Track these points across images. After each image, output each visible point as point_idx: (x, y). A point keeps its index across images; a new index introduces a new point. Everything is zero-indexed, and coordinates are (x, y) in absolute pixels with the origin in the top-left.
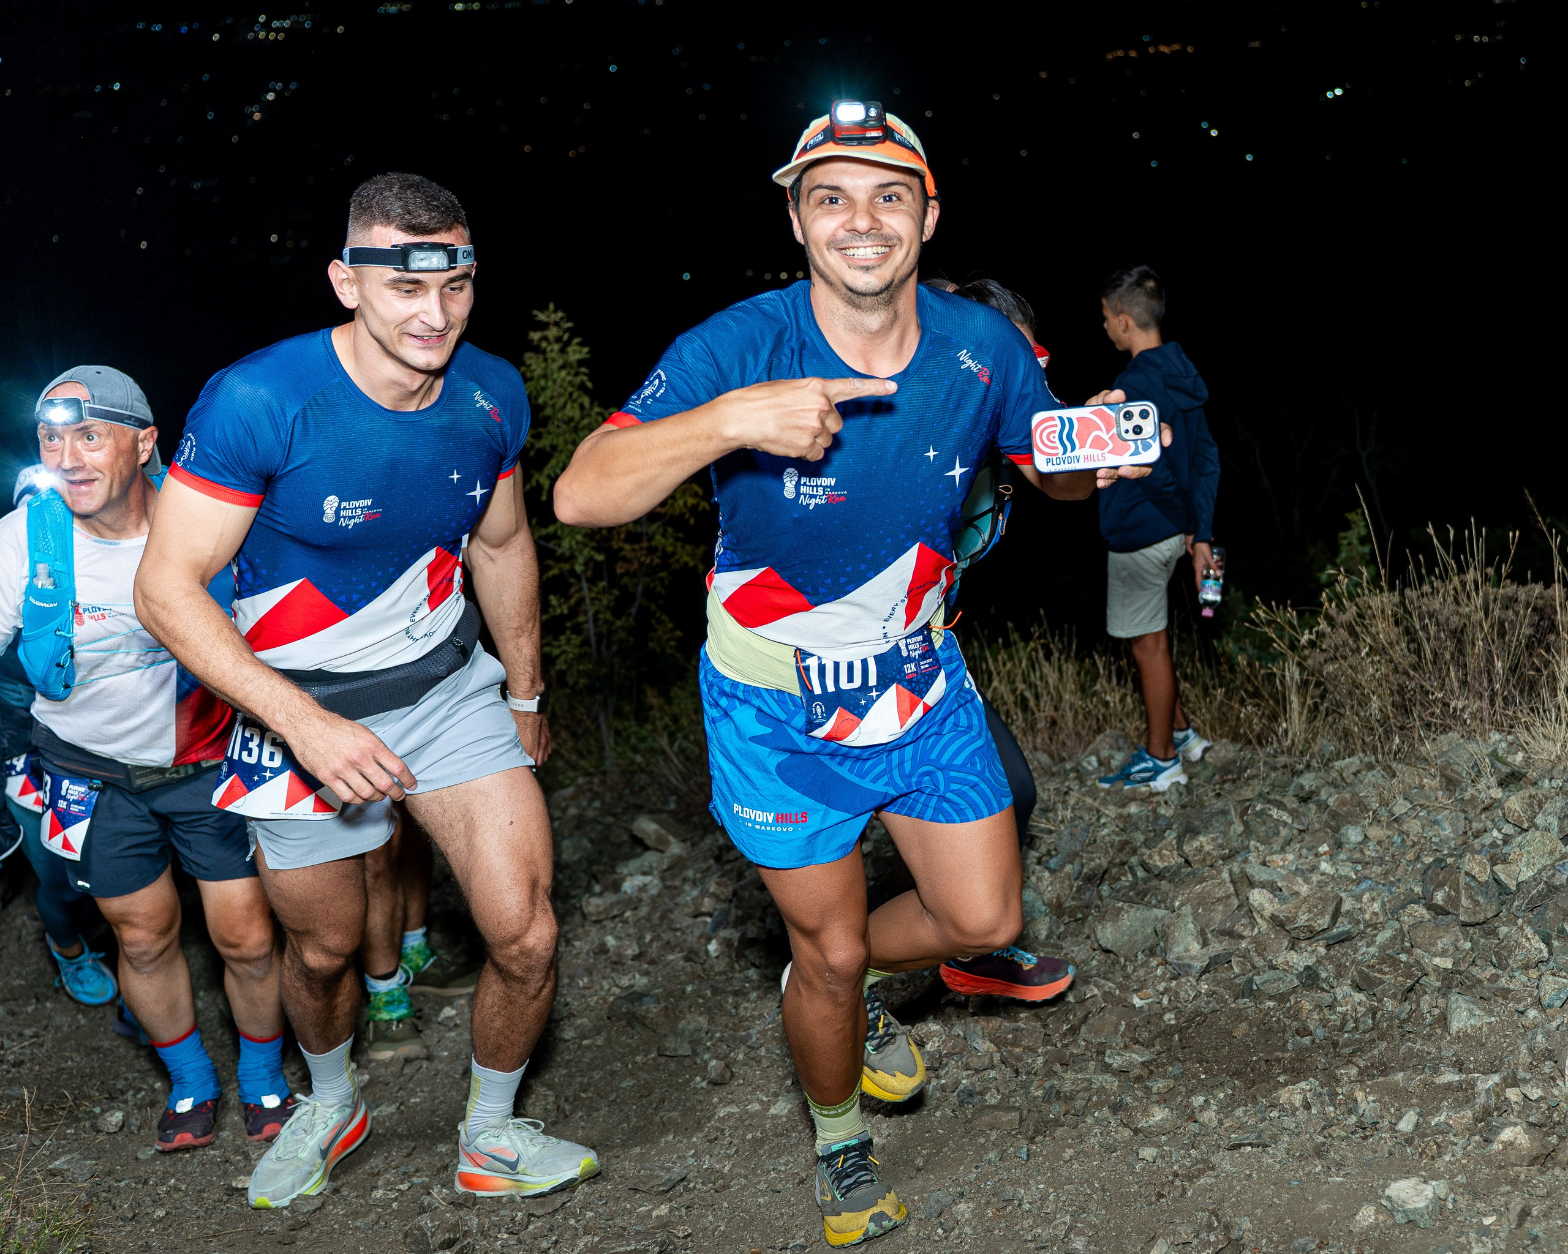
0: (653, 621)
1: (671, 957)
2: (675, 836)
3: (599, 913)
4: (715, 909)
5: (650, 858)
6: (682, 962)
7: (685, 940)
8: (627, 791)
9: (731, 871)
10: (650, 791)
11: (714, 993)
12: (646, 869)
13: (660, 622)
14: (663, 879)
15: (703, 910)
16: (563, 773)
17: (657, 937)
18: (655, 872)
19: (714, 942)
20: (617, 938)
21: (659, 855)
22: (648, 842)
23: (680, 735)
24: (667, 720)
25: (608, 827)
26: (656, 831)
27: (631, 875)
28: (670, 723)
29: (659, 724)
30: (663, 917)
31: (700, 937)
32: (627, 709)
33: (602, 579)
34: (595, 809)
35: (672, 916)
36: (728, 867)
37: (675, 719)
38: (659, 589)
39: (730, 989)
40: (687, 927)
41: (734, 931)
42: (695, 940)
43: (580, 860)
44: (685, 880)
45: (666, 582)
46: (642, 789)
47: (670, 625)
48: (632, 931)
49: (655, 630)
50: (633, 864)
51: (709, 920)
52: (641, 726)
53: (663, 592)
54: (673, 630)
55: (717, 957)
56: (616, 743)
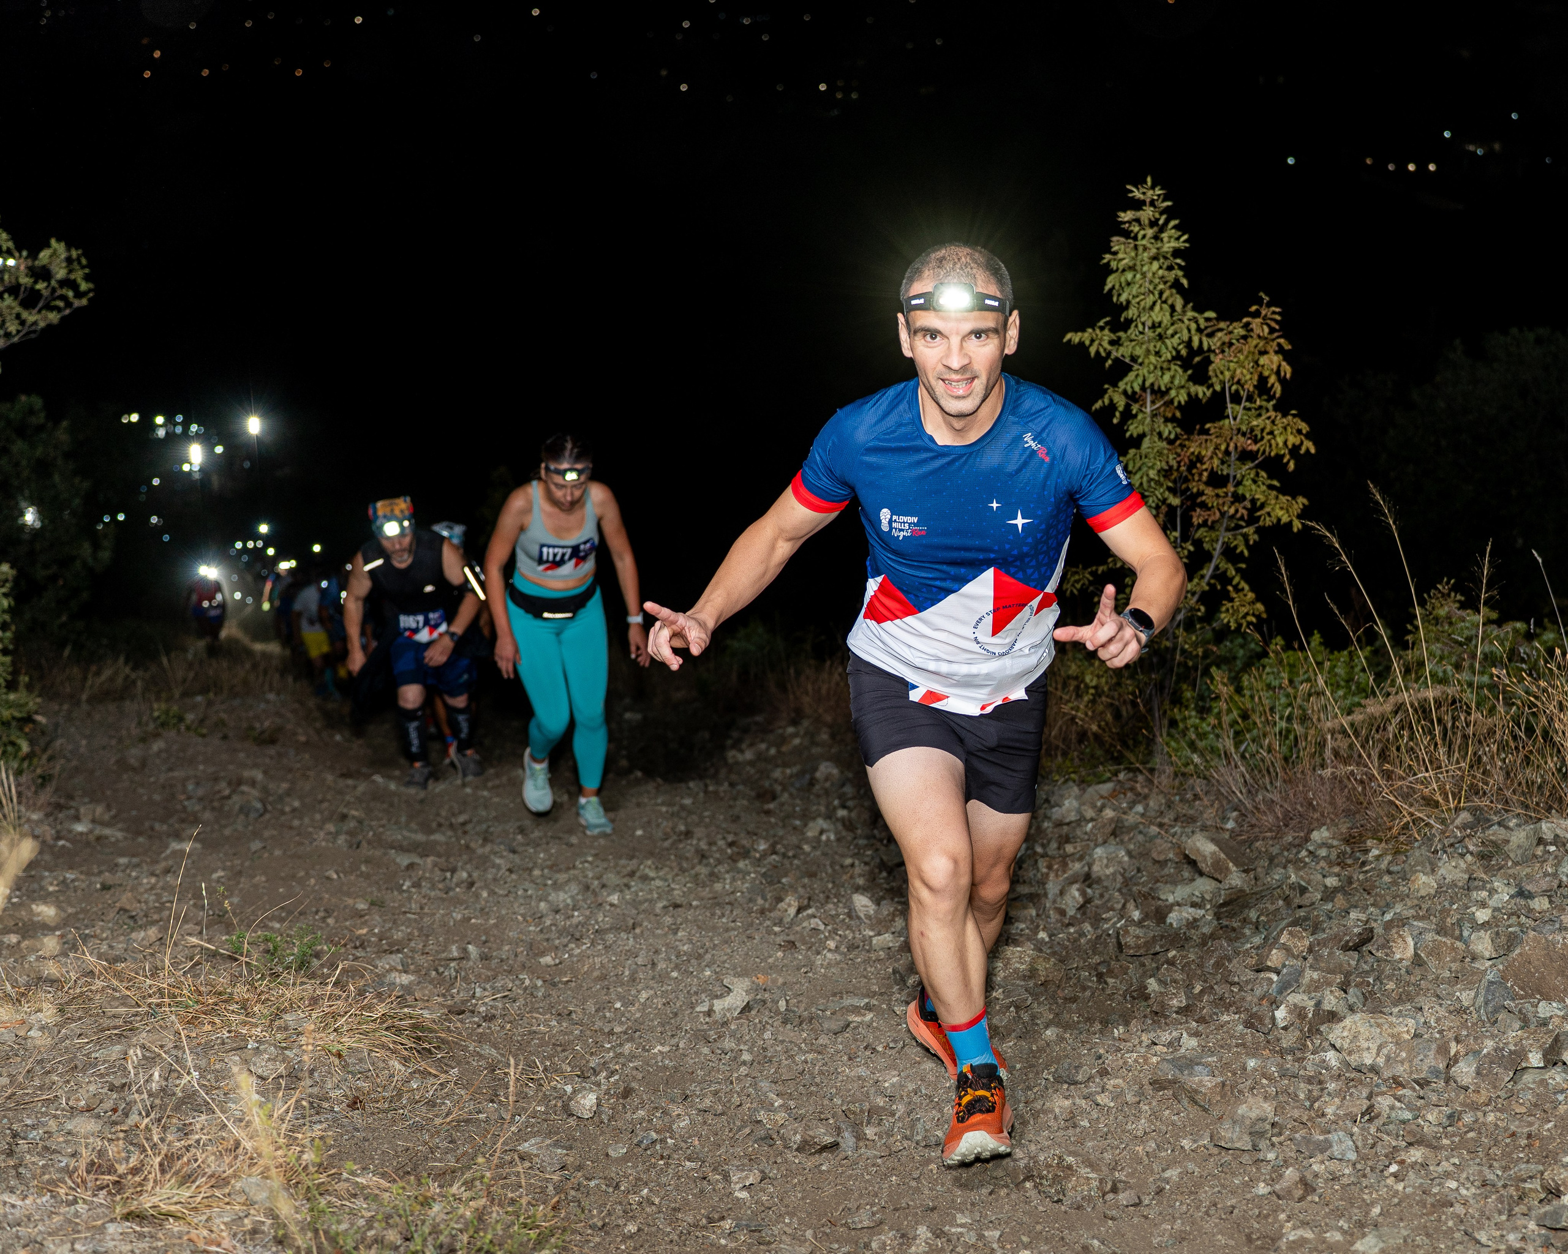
0: (1230, 588)
1: (1225, 1018)
2: (1237, 866)
3: (1138, 947)
4: (1284, 966)
5: (1203, 886)
6: (1241, 1027)
7: (1243, 999)
8: (1177, 798)
9: (1306, 919)
10: (1206, 802)
11: (1282, 1076)
12: (1198, 900)
13: (1237, 589)
14: (1218, 916)
15: (1269, 964)
16: (1102, 764)
17: (1208, 990)
18: (1208, 907)
19: (1283, 1007)
20: (1161, 982)
21: (1214, 883)
22: (1202, 865)
23: (1248, 736)
24: (1235, 713)
25: (1152, 839)
26: (1215, 853)
27: (1179, 904)
28: (1240, 721)
29: (1226, 719)
30: (1218, 965)
31: (1262, 999)
32: (1188, 694)
33: (1175, 530)
34: (1137, 813)
35: (1230, 967)
36: (1302, 913)
37: (1245, 716)
38: (1242, 548)
39: (1302, 1072)
40: (1247, 982)
41: (1306, 998)
42: (1255, 1000)
43: (1114, 874)
44: (1245, 921)
45: (1251, 542)
46: (1196, 797)
47: (1251, 596)
48: (1179, 976)
49: (1232, 600)
50: (1180, 893)
51: (1275, 977)
52: (1203, 719)
53: (1246, 553)
54: (1253, 603)
55: (1285, 1028)
56: (1169, 734)
